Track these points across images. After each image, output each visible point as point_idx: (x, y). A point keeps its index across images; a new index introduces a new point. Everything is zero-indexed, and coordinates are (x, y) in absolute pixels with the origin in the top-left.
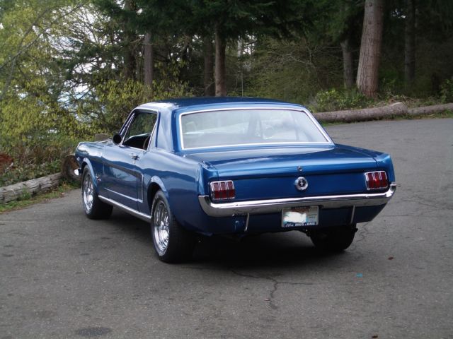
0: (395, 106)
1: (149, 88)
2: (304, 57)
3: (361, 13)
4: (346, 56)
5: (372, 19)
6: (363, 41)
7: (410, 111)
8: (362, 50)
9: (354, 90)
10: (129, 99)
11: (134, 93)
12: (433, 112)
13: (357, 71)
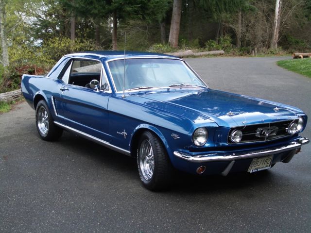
0: (189, 52)
1: (74, 41)
2: (145, 29)
3: (171, 10)
4: (162, 29)
5: (176, 13)
6: (172, 23)
7: (195, 54)
8: (171, 26)
9: (168, 44)
10: (65, 46)
11: (67, 44)
12: (204, 55)
13: (169, 36)
